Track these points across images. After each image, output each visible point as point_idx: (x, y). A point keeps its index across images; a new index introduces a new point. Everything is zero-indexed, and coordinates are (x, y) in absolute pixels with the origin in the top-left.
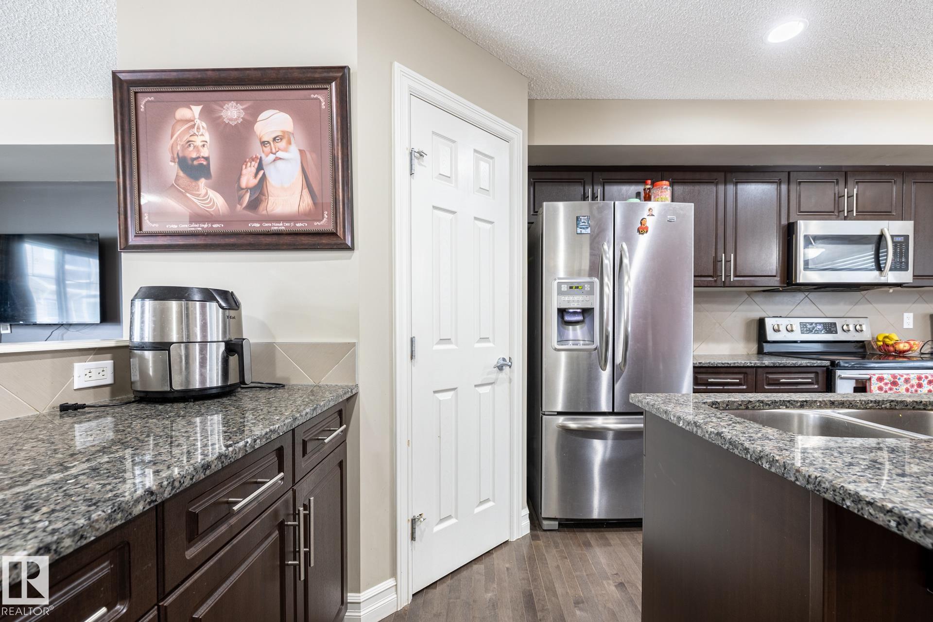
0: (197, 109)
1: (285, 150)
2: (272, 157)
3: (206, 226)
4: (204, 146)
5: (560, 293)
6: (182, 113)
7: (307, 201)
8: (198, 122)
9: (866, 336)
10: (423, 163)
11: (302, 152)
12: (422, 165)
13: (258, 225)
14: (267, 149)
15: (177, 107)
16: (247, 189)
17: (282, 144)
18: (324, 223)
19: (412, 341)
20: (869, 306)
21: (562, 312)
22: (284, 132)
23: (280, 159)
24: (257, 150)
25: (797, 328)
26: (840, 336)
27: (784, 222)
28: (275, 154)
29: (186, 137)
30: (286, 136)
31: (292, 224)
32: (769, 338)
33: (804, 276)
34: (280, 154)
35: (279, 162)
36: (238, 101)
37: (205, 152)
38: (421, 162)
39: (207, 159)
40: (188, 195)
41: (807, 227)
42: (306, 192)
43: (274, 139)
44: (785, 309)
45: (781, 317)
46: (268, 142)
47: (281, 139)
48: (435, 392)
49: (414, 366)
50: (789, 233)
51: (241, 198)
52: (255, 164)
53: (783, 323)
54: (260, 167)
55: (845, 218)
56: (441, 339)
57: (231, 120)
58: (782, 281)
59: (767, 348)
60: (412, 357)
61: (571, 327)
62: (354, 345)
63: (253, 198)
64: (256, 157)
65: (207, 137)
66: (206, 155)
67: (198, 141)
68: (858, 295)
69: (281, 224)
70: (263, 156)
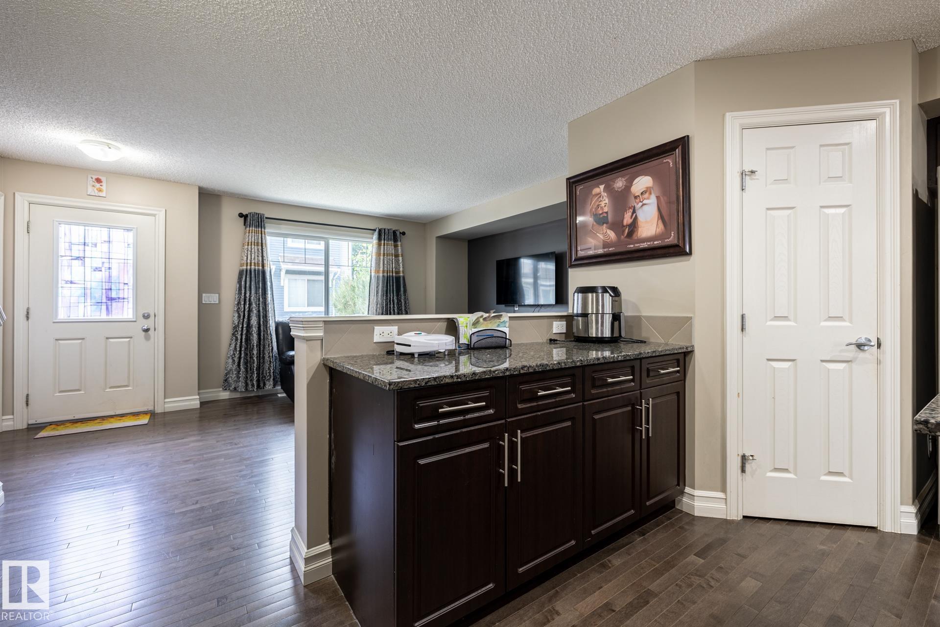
0: (602, 187)
1: (648, 198)
2: (640, 204)
3: (606, 250)
4: (605, 206)
6: (596, 191)
7: (661, 227)
8: (603, 193)
10: (755, 178)
11: (658, 198)
12: (754, 179)
13: (632, 246)
14: (638, 200)
15: (593, 188)
16: (627, 225)
17: (646, 195)
18: (672, 239)
19: (743, 317)
22: (647, 188)
23: (645, 204)
24: (632, 202)
28: (642, 202)
29: (597, 203)
30: (649, 190)
31: (652, 243)
34: (645, 202)
35: (645, 207)
36: (622, 176)
37: (606, 210)
38: (753, 177)
39: (607, 213)
40: (598, 234)
42: (660, 222)
43: (642, 193)
46: (639, 196)
47: (646, 192)
48: (768, 360)
49: (745, 337)
51: (624, 231)
52: (631, 211)
54: (634, 212)
56: (775, 317)
57: (619, 188)
60: (743, 329)
62: (691, 318)
63: (630, 231)
64: (632, 206)
65: (607, 201)
66: (606, 211)
67: (603, 204)
69: (645, 244)
70: (636, 205)
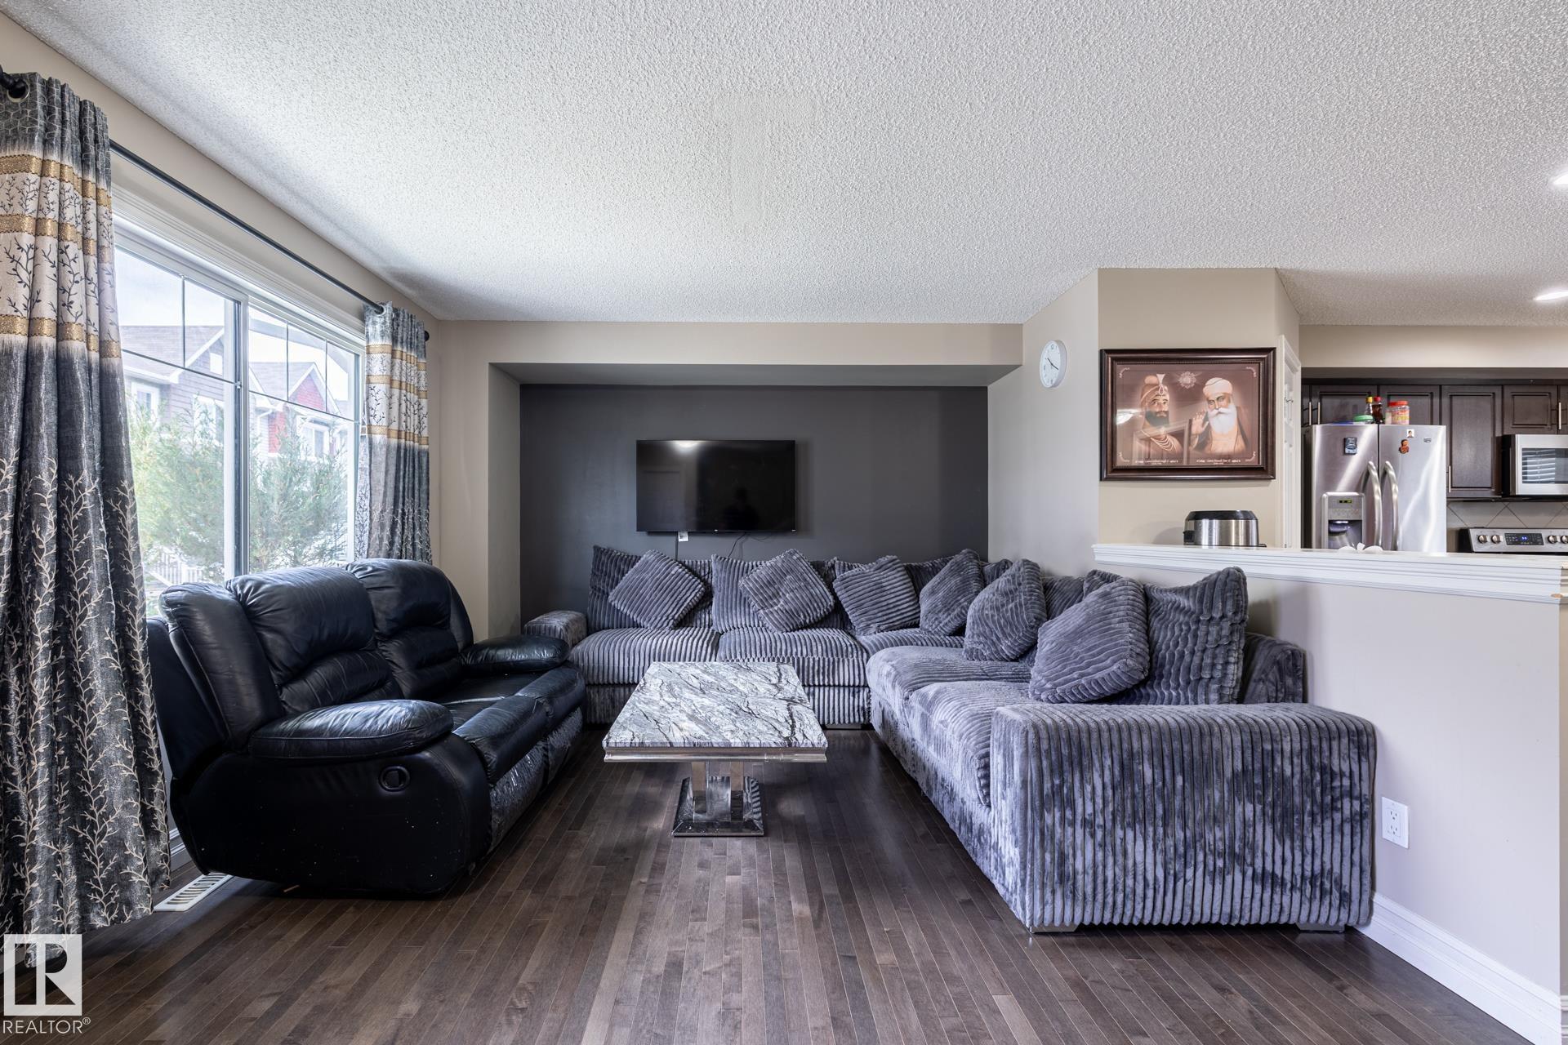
0: (1161, 377)
1: (1226, 407)
2: (1215, 411)
4: (1165, 403)
5: (1330, 507)
6: (1150, 379)
7: (1241, 445)
8: (1161, 386)
11: (1237, 408)
14: (1212, 406)
15: (1147, 375)
16: (1196, 434)
17: (1224, 402)
21: (1331, 522)
22: (1226, 394)
23: (1222, 413)
24: (1204, 407)
27: (1498, 434)
28: (1217, 409)
29: (1152, 397)
30: (1228, 397)
33: (1522, 489)
34: (1221, 410)
35: (1221, 416)
36: (1192, 371)
37: (1165, 408)
39: (1166, 412)
40: (1153, 439)
42: (1240, 437)
43: (1218, 399)
46: (1213, 401)
47: (1224, 399)
50: (1504, 447)
51: (1192, 441)
52: (1202, 417)
54: (1206, 419)
57: (1186, 384)
58: (1497, 493)
61: (1337, 537)
63: (1202, 442)
64: (1204, 412)
65: (1167, 397)
66: (1166, 410)
67: (1161, 400)
70: (1209, 410)
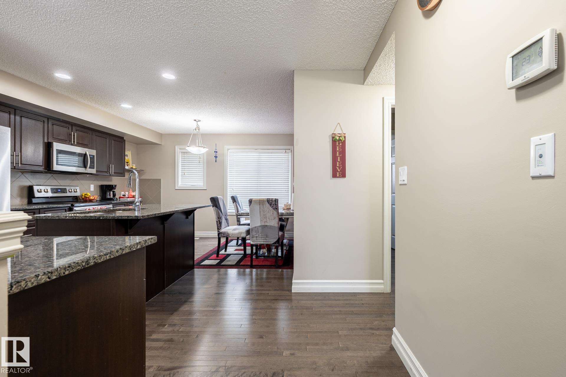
9: (78, 194)
20: (78, 181)
25: (49, 190)
26: (68, 194)
27: (46, 141)
32: (36, 196)
33: (56, 167)
41: (57, 146)
44: (42, 181)
45: (41, 185)
50: (48, 147)
53: (42, 188)
55: (72, 145)
58: (45, 169)
59: (34, 201)
68: (74, 176)
